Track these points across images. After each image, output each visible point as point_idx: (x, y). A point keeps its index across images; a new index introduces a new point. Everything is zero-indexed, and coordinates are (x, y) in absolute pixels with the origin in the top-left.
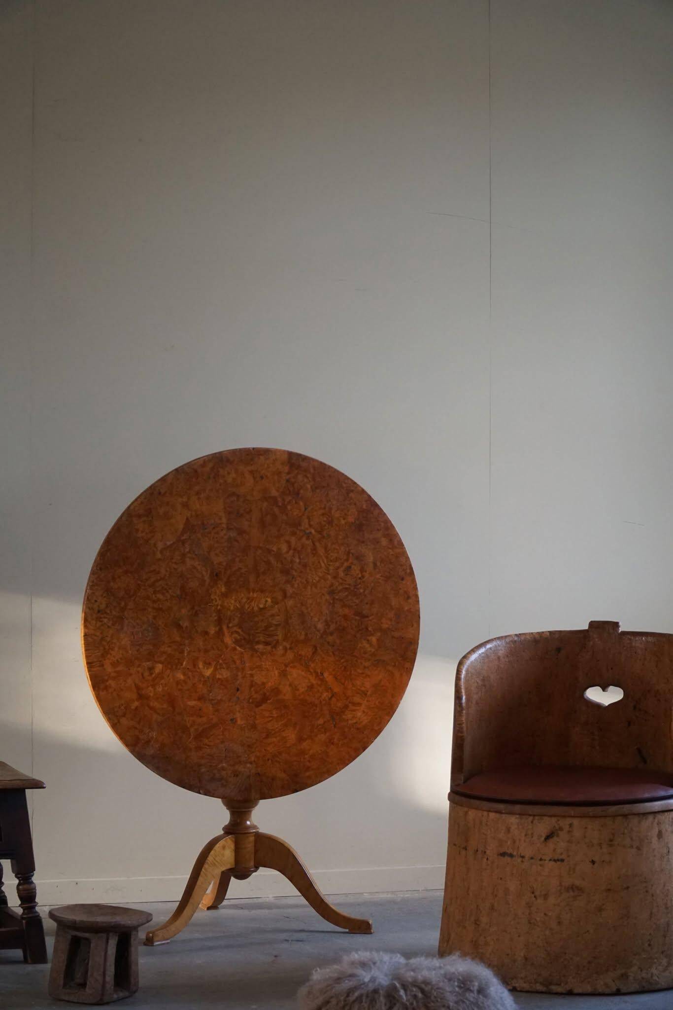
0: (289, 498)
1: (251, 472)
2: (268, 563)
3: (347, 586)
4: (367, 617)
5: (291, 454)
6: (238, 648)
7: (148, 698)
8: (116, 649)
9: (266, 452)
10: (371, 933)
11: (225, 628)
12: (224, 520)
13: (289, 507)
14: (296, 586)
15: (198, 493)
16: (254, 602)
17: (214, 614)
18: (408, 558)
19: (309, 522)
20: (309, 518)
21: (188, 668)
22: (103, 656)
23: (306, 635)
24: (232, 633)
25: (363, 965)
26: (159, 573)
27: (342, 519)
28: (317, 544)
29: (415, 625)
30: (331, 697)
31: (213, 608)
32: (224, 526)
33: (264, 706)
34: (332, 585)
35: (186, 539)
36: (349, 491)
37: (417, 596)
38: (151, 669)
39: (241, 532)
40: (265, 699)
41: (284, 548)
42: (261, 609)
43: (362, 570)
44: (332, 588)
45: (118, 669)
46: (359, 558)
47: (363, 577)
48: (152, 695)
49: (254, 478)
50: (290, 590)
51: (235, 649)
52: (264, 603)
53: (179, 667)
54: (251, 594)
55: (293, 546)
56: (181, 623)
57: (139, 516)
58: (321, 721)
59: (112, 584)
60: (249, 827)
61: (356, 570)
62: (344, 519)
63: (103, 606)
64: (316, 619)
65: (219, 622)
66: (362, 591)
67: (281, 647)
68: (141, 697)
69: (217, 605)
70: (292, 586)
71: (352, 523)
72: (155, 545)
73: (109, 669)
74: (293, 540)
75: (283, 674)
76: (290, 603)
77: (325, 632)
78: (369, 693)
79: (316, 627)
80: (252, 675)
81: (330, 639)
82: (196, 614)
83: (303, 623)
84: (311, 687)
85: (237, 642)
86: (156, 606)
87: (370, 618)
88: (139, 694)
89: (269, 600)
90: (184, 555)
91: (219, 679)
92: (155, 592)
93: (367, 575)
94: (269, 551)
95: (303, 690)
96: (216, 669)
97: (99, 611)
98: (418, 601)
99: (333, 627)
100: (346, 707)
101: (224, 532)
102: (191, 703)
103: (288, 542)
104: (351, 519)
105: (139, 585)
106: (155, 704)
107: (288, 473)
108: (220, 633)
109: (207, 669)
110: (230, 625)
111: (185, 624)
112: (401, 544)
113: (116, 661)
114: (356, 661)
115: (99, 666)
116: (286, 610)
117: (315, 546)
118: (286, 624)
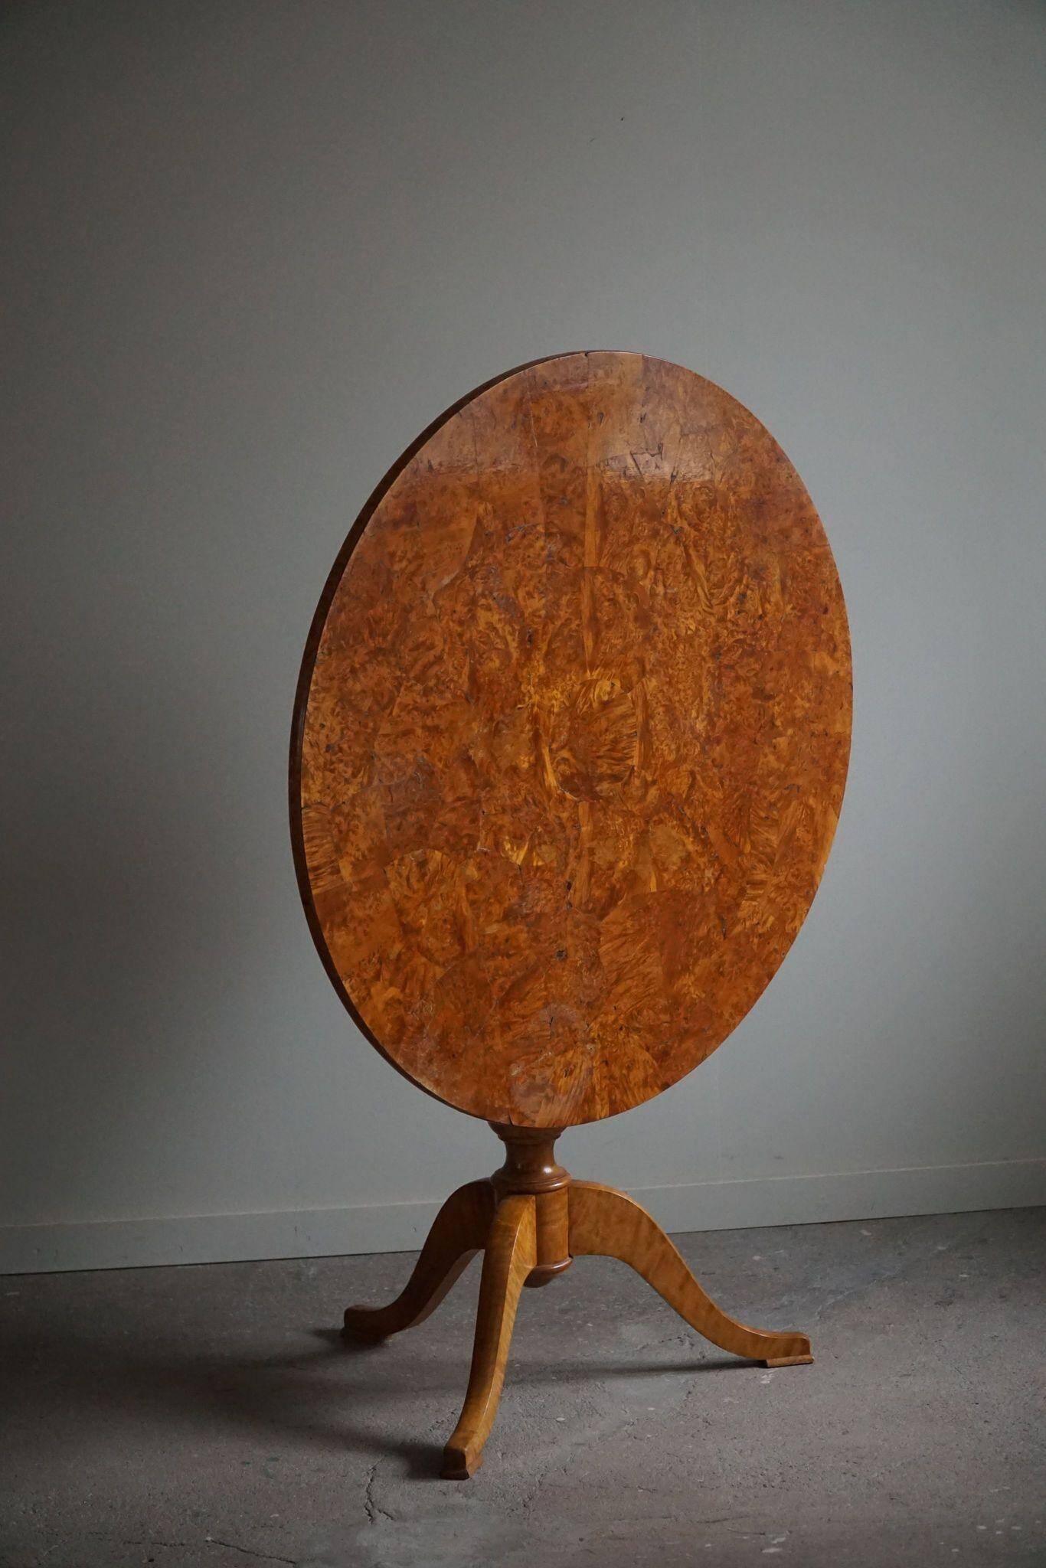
0: (644, 458)
1: (585, 407)
2: (614, 601)
3: (741, 636)
4: (772, 697)
5: (649, 362)
6: (568, 795)
7: (417, 931)
8: (361, 830)
9: (605, 360)
11: (546, 752)
12: (541, 517)
13: (644, 477)
14: (660, 646)
15: (496, 460)
16: (592, 690)
17: (528, 727)
18: (832, 566)
19: (679, 505)
20: (678, 498)
21: (486, 853)
22: (338, 850)
23: (679, 748)
24: (559, 764)
26: (432, 647)
27: (729, 494)
28: (692, 552)
29: (846, 706)
30: (719, 876)
31: (525, 715)
32: (540, 529)
33: (614, 914)
34: (717, 637)
35: (476, 566)
36: (743, 433)
37: (846, 644)
38: (422, 864)
39: (570, 539)
40: (613, 898)
41: (640, 566)
42: (605, 705)
43: (765, 599)
44: (717, 644)
45: (363, 876)
46: (759, 574)
47: (765, 613)
48: (424, 922)
49: (589, 419)
50: (652, 657)
51: (563, 798)
52: (609, 689)
53: (469, 853)
54: (588, 674)
55: (653, 562)
56: (471, 752)
58: (703, 931)
59: (350, 683)
61: (753, 600)
62: (734, 494)
63: (335, 738)
64: (694, 714)
65: (536, 739)
66: (763, 643)
67: (638, 783)
68: (406, 929)
69: (533, 705)
71: (747, 501)
72: (424, 586)
74: (654, 547)
75: (643, 840)
76: (653, 683)
77: (708, 737)
78: (777, 859)
79: (693, 732)
80: (592, 851)
82: (496, 732)
83: (672, 724)
84: (687, 859)
85: (566, 781)
86: (429, 722)
87: (777, 699)
88: (402, 924)
89: (617, 683)
90: (473, 602)
91: (538, 868)
92: (426, 693)
93: (770, 609)
94: (615, 576)
95: (675, 868)
96: (532, 848)
97: (328, 748)
98: (850, 656)
99: (720, 724)
100: (742, 892)
101: (540, 543)
102: (493, 929)
103: (646, 554)
104: (745, 492)
105: (397, 679)
106: (431, 942)
107: (646, 403)
108: (538, 764)
109: (519, 848)
110: (554, 746)
111: (479, 755)
113: (360, 858)
114: (758, 793)
115: (332, 873)
116: (645, 701)
117: (688, 555)
118: (646, 733)
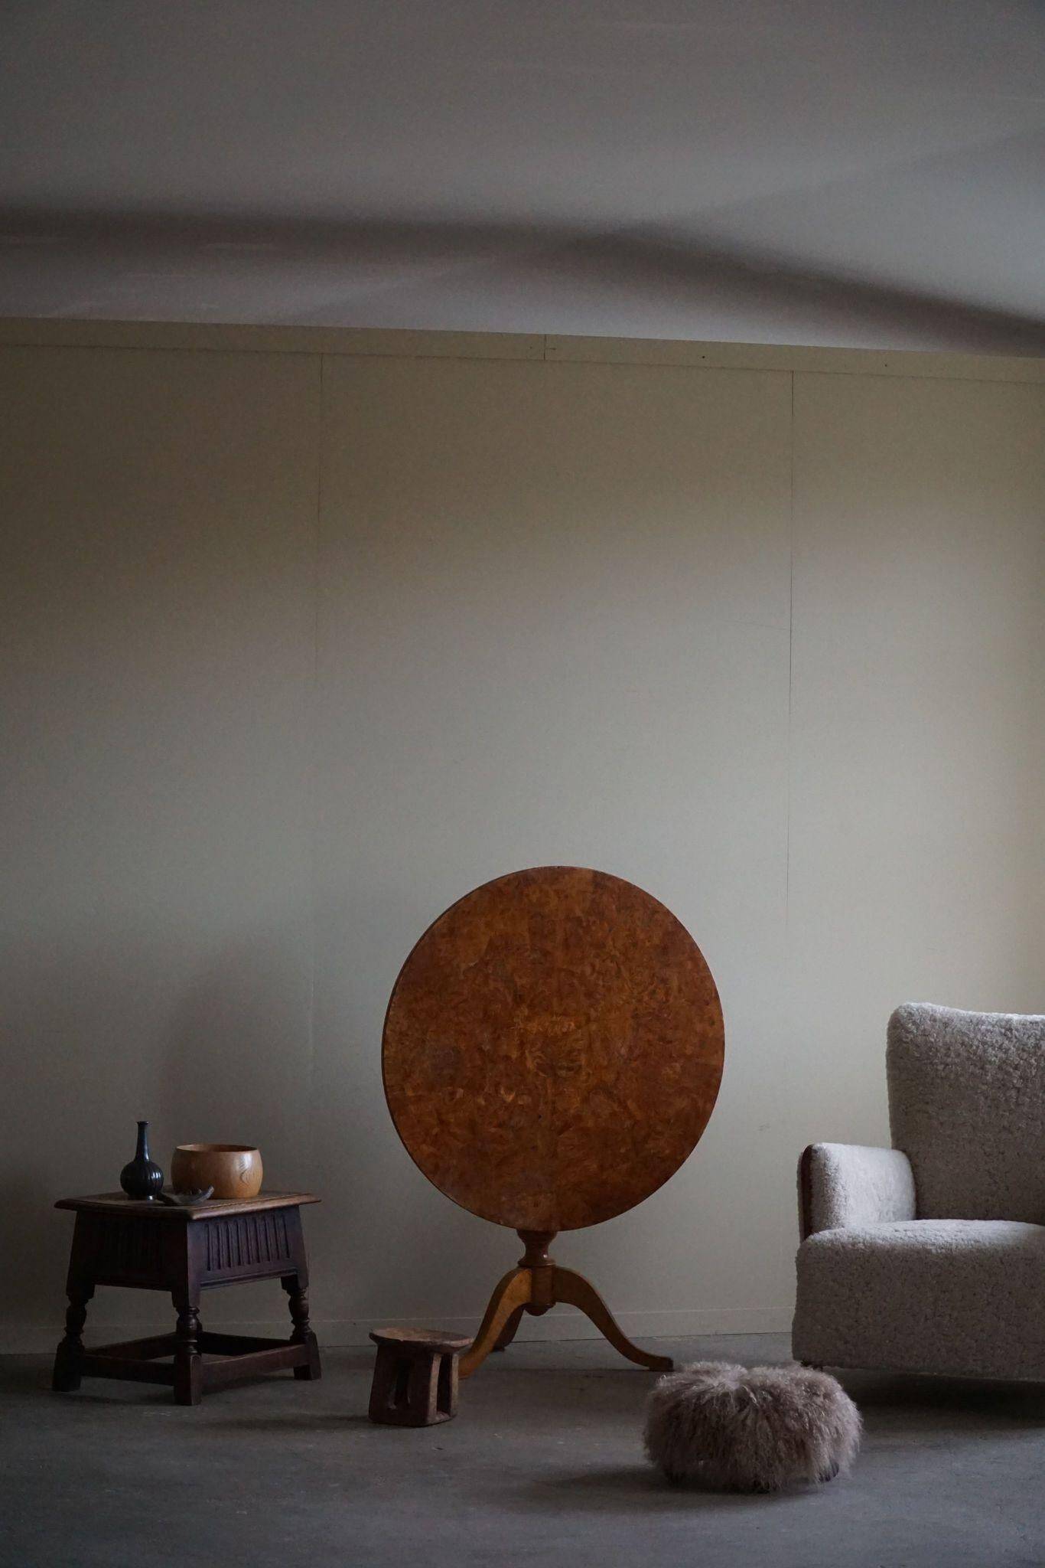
0: (592, 919)
1: (557, 892)
2: (572, 985)
3: (651, 1011)
4: (671, 1042)
5: (596, 874)
6: (541, 1074)
7: (448, 1124)
8: (418, 1073)
9: (571, 870)
11: (527, 1054)
12: (528, 941)
13: (594, 928)
14: (600, 1009)
15: (502, 912)
16: (557, 1026)
17: (517, 1038)
18: (713, 982)
19: (614, 944)
20: (613, 940)
21: (490, 1094)
22: (404, 1080)
23: (610, 1060)
24: (535, 1058)
25: (708, 1373)
26: (461, 994)
27: (647, 941)
28: (622, 967)
29: (720, 1052)
30: (633, 1126)
31: (516, 1032)
32: (529, 947)
33: (566, 1134)
34: (636, 1009)
35: (489, 960)
36: (655, 912)
37: (722, 1021)
38: (453, 1094)
39: (546, 954)
40: (566, 1126)
41: (588, 970)
42: (565, 1034)
43: (667, 994)
44: (636, 1012)
45: (419, 1093)
46: (664, 981)
47: (667, 1001)
48: (452, 1120)
49: (559, 898)
50: (593, 1014)
51: (537, 1074)
52: (567, 1026)
53: (480, 1092)
54: (555, 1017)
55: (597, 969)
56: (483, 1046)
57: (443, 936)
58: (623, 1150)
59: (414, 1005)
60: (545, 1261)
61: (660, 995)
62: (649, 941)
63: (404, 1029)
64: (620, 1045)
65: (522, 1044)
66: (665, 1015)
67: (584, 1073)
68: (442, 1122)
69: (520, 1029)
70: (596, 1010)
71: (657, 945)
72: (458, 966)
73: (410, 1093)
74: (597, 962)
75: (586, 1100)
76: (594, 1027)
77: (628, 1058)
78: (672, 1122)
79: (619, 1053)
80: (554, 1102)
81: (634, 1065)
82: (498, 1038)
83: (606, 1048)
84: (613, 1114)
85: (539, 1067)
86: (458, 1029)
87: (674, 1044)
88: (439, 1119)
89: (573, 1024)
90: (487, 976)
91: (520, 1105)
92: (457, 1015)
93: (671, 1000)
94: (573, 974)
95: (606, 1117)
96: (517, 1096)
97: (401, 1033)
98: (723, 1027)
99: (636, 1052)
100: (649, 1135)
101: (528, 953)
102: (493, 1130)
103: (593, 966)
104: (656, 941)
105: (440, 1006)
106: (455, 1130)
107: (594, 893)
108: (522, 1057)
109: (510, 1094)
110: (533, 1049)
111: (487, 1048)
112: (706, 968)
113: (417, 1085)
114: (660, 1088)
115: (400, 1090)
116: (590, 1035)
117: (619, 968)
118: (590, 1048)
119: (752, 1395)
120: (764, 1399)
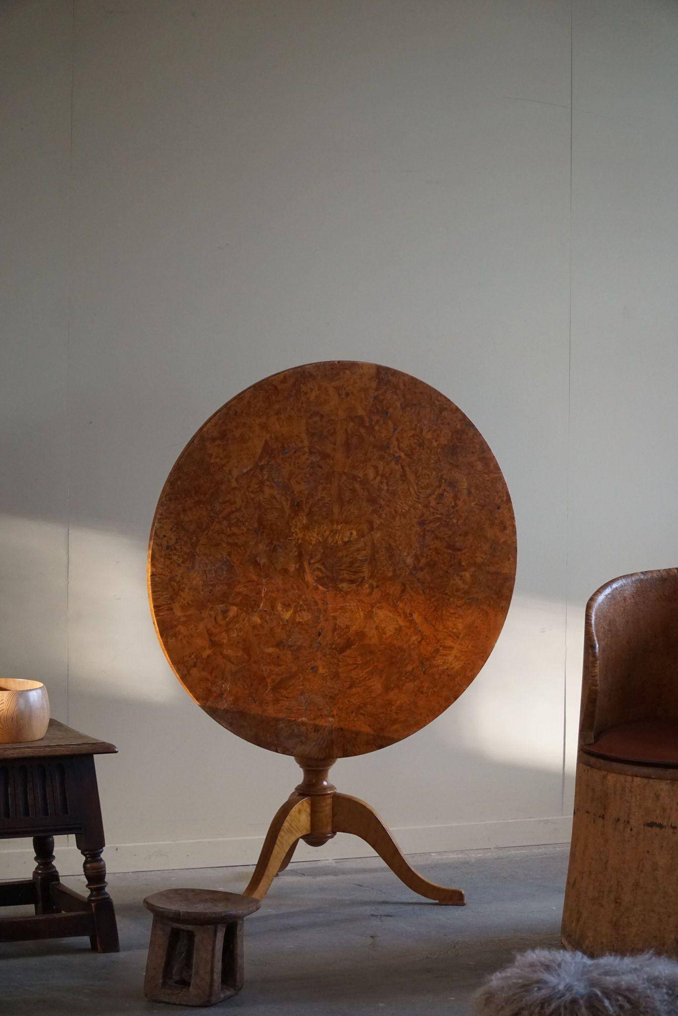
0: (375, 418)
1: (337, 389)
2: (353, 490)
3: (439, 516)
4: (460, 550)
5: (379, 369)
6: (320, 587)
7: (221, 645)
8: (187, 590)
9: (352, 366)
10: (463, 905)
11: (306, 564)
12: (306, 443)
13: (377, 428)
14: (384, 516)
15: (278, 413)
16: (338, 534)
17: (295, 549)
18: (504, 484)
19: (399, 444)
20: (397, 440)
21: (265, 611)
22: (172, 598)
23: (394, 571)
24: (314, 570)
25: (547, 968)
26: (235, 502)
27: (434, 441)
28: (407, 469)
29: (512, 559)
30: (421, 641)
31: (294, 543)
32: (306, 450)
33: (348, 652)
34: (423, 515)
35: (264, 465)
36: (442, 409)
37: (514, 527)
38: (225, 612)
39: (325, 456)
40: (349, 644)
41: (371, 474)
42: (346, 543)
43: (456, 498)
44: (423, 518)
45: (188, 613)
46: (452, 484)
47: (456, 505)
48: (225, 641)
49: (339, 395)
50: (377, 522)
51: (316, 589)
52: (349, 535)
53: (255, 610)
54: (335, 526)
55: (380, 472)
56: (258, 559)
57: (213, 440)
58: (409, 668)
59: (182, 516)
60: (325, 788)
61: (449, 496)
62: (436, 441)
63: (172, 542)
64: (405, 554)
65: (300, 556)
66: (455, 521)
67: (367, 586)
68: (214, 644)
69: (298, 539)
70: (380, 517)
71: (445, 445)
72: (230, 472)
73: (178, 613)
74: (381, 465)
75: (369, 616)
76: (377, 535)
77: (415, 568)
78: (461, 636)
79: (405, 563)
80: (335, 618)
81: (420, 575)
82: (274, 550)
83: (390, 557)
84: (399, 630)
85: (319, 580)
86: (230, 541)
87: (464, 551)
88: (211, 640)
89: (355, 533)
90: (262, 483)
91: (299, 622)
92: (230, 526)
93: (460, 503)
94: (355, 478)
95: (391, 633)
96: (295, 613)
97: (168, 547)
98: (514, 533)
99: (423, 561)
100: (437, 651)
101: (306, 456)
102: (270, 650)
103: (376, 468)
104: (444, 441)
105: (211, 517)
106: (229, 652)
107: (377, 389)
108: (301, 570)
109: (287, 611)
110: (312, 561)
111: (263, 561)
112: (497, 468)
113: (186, 604)
114: (448, 600)
115: (168, 610)
116: (373, 544)
117: (404, 471)
118: (372, 560)
119: (607, 1003)
120: (621, 1007)
